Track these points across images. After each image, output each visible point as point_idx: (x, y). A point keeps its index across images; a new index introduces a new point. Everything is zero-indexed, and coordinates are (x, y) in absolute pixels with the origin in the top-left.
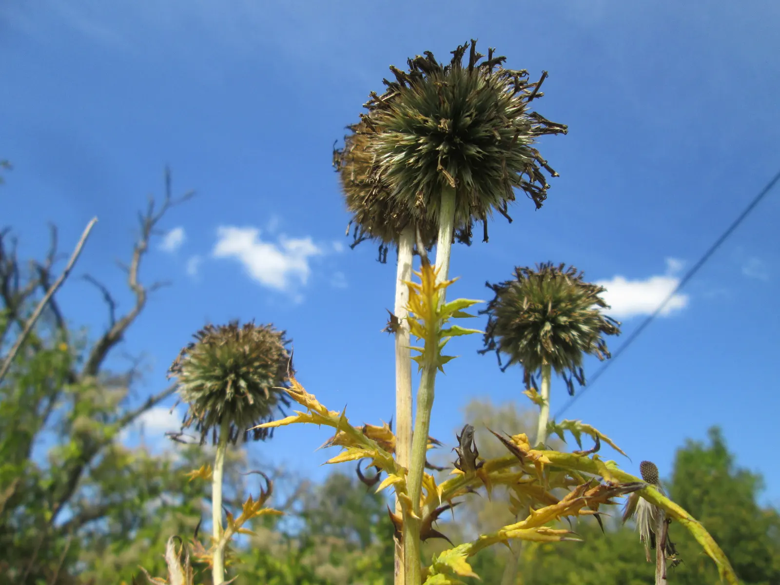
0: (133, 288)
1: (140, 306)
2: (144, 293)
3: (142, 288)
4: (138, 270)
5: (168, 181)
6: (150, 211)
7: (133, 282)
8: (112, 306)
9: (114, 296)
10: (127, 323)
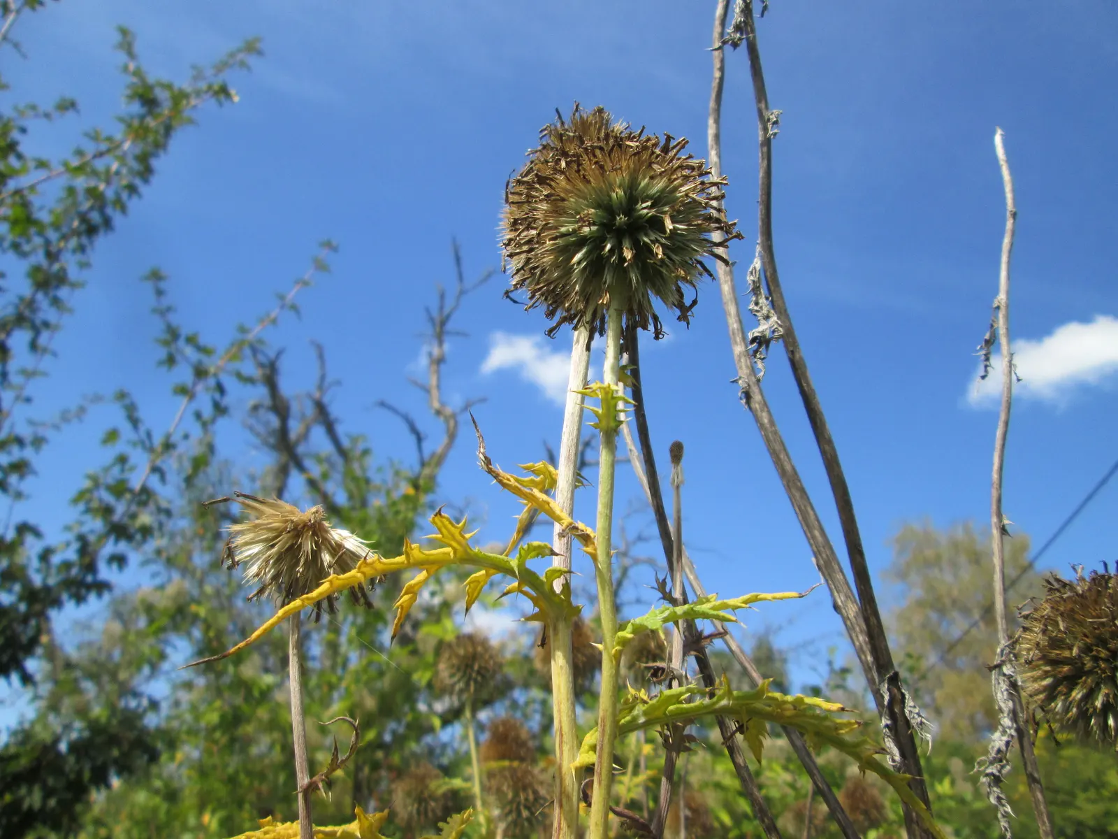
0: (438, 413)
1: (452, 436)
2: (454, 416)
3: (448, 410)
4: (438, 387)
5: (458, 260)
6: (441, 308)
7: (436, 405)
8: (419, 439)
9: (420, 427)
10: (440, 460)
